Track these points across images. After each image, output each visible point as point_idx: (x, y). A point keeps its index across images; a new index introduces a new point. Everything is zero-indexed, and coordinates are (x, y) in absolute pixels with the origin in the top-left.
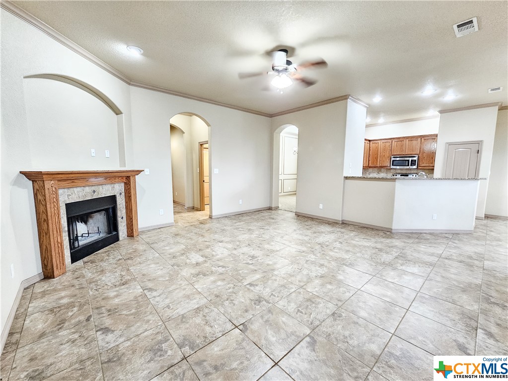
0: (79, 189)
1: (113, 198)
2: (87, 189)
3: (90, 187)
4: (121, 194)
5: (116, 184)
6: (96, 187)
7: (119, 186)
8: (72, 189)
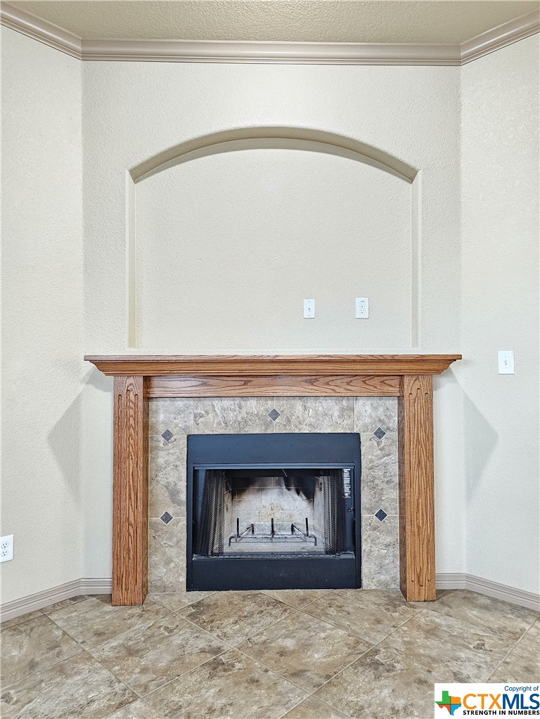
0: (227, 403)
2: (252, 405)
3: (262, 401)
4: (380, 434)
5: (361, 402)
6: (283, 402)
7: (376, 409)
8: (207, 402)
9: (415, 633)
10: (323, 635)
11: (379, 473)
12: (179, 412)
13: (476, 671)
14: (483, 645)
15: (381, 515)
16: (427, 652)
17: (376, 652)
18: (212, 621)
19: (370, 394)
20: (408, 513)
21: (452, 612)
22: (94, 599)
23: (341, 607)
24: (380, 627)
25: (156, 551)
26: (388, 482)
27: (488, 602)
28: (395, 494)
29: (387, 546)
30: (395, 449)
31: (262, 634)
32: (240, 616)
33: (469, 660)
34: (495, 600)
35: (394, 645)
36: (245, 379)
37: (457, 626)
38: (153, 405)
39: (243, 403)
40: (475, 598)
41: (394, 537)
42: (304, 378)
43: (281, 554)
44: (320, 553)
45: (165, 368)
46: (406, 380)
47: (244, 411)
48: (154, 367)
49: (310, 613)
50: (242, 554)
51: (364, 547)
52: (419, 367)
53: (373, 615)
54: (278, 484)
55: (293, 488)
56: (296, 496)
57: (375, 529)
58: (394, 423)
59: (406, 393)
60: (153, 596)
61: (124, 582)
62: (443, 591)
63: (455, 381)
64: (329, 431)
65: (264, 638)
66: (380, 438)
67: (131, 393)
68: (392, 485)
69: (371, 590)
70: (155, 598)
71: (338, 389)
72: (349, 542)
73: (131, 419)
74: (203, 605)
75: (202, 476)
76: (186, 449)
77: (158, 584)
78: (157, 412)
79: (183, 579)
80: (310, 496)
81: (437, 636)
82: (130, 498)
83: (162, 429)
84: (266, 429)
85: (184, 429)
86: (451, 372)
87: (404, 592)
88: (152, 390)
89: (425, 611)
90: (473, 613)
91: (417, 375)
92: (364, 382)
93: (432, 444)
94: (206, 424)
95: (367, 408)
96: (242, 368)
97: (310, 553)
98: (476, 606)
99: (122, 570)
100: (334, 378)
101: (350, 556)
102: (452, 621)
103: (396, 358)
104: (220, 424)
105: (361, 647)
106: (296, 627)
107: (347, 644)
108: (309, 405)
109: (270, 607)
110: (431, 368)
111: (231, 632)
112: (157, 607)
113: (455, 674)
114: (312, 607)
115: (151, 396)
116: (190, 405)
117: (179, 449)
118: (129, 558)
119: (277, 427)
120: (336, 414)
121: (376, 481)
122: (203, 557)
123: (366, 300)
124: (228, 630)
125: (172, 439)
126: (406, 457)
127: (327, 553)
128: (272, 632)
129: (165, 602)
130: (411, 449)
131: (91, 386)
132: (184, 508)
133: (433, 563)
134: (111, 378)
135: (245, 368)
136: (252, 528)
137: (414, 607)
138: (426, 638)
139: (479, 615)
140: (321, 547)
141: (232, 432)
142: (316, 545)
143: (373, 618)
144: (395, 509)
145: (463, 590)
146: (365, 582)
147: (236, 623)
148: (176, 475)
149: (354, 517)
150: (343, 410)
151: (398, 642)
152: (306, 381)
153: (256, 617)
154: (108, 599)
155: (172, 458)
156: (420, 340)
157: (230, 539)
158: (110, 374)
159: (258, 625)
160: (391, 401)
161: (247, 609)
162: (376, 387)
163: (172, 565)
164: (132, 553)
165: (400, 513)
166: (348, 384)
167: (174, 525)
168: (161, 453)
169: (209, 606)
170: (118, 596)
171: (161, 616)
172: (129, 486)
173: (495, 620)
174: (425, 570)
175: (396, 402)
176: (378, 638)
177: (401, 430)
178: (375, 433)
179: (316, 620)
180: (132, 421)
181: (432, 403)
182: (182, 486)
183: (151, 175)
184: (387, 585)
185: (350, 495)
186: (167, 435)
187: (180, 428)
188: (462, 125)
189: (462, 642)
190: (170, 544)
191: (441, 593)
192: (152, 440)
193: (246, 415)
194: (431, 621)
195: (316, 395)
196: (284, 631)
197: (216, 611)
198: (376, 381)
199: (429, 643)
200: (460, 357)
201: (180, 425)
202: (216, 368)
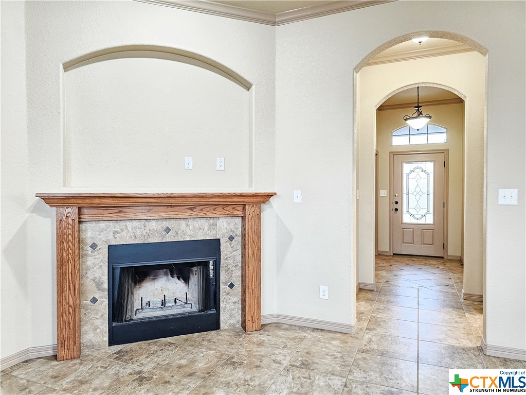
1: (214, 246)
3: (160, 222)
5: (221, 220)
7: (229, 224)
8: (122, 223)
9: (252, 346)
10: (202, 355)
11: (230, 261)
12: (102, 231)
13: (283, 358)
14: (287, 346)
15: (231, 286)
16: (259, 353)
17: (233, 358)
18: (132, 359)
19: (226, 216)
20: (247, 282)
21: (270, 334)
22: (41, 360)
23: (209, 340)
24: (233, 346)
25: (87, 322)
26: (235, 266)
27: (288, 326)
28: (239, 273)
29: (234, 303)
30: (240, 247)
31: (165, 360)
32: (149, 354)
33: (280, 354)
34: (291, 325)
35: (242, 353)
36: (149, 208)
37: (273, 339)
38: (83, 226)
39: (146, 223)
40: (281, 326)
41: (239, 298)
42: (187, 207)
43: (171, 315)
44: (195, 312)
45: (95, 202)
46: (247, 207)
47: (147, 228)
48: (87, 201)
49: (192, 346)
50: (146, 318)
51: (222, 305)
52: (254, 200)
53: (228, 341)
54: (166, 274)
55: (175, 276)
56: (177, 280)
57: (228, 294)
58: (239, 232)
59: (247, 215)
60: (85, 352)
61: (66, 344)
62: (264, 325)
63: (272, 207)
64: (202, 238)
65: (167, 362)
66: (231, 241)
67: (70, 218)
68: (238, 267)
69: (225, 330)
70: (88, 353)
71: (207, 213)
72: (212, 304)
73: (70, 236)
74: (123, 352)
75: (118, 272)
76: (107, 255)
77: (89, 344)
78: (85, 231)
79: (106, 339)
80: (186, 280)
81: (263, 346)
82: (70, 289)
83: (90, 242)
84: (162, 239)
85: (105, 242)
86: (270, 202)
87: (244, 327)
88: (82, 216)
89: (256, 335)
90: (281, 333)
91: (253, 204)
92: (223, 208)
93: (260, 242)
94: (121, 238)
95: (224, 224)
96: (149, 201)
97: (189, 313)
98: (282, 329)
99: (65, 336)
100: (206, 206)
101: (213, 311)
102: (270, 338)
103: (242, 195)
104: (131, 238)
105: (224, 357)
106: (185, 353)
107: (216, 357)
108: (189, 223)
109: (167, 347)
110: (260, 200)
111: (146, 362)
112: (91, 357)
113: (274, 360)
114: (193, 343)
115: (82, 220)
116: (110, 226)
117: (103, 255)
118: (70, 328)
119: (169, 238)
120: (206, 228)
121: (229, 266)
122: (120, 323)
123: (223, 159)
124: (143, 361)
125: (98, 248)
126: (247, 250)
127: (199, 311)
128: (171, 358)
129: (95, 354)
130: (249, 246)
131: (34, 215)
132: (107, 293)
133: (260, 309)
134: (54, 209)
135: (151, 201)
136: (149, 304)
137: (250, 334)
138: (258, 347)
139: (284, 333)
140: (195, 308)
141: (139, 242)
142: (191, 308)
143: (229, 343)
144: (239, 281)
145: (275, 323)
146: (222, 325)
147: (147, 357)
148: (101, 272)
149: (216, 288)
150: (210, 225)
151: (243, 352)
152: (188, 209)
153: (159, 353)
154: (55, 357)
155: (97, 261)
156: (254, 184)
157: (136, 311)
158: (54, 206)
159: (162, 356)
160: (238, 220)
161: (153, 349)
162: (230, 211)
163: (98, 331)
164: (71, 325)
165: (242, 284)
166: (214, 210)
167: (99, 305)
168: (89, 258)
169: (127, 352)
170: (61, 354)
171: (95, 362)
172: (69, 281)
173: (291, 334)
174: (256, 313)
175: (241, 219)
176: (233, 352)
177: (243, 236)
178: (229, 238)
179: (197, 349)
180: (70, 237)
181: (260, 220)
182: (105, 279)
183: (77, 67)
184: (234, 325)
185: (213, 276)
186: (94, 246)
187: (103, 241)
188: (277, 61)
189: (276, 346)
190: (97, 317)
191: (263, 325)
192: (83, 250)
193: (149, 231)
194: (260, 340)
195: (195, 217)
196: (178, 357)
197: (132, 353)
198: (230, 208)
199: (259, 349)
200: (275, 194)
201: (103, 239)
202: (131, 201)
